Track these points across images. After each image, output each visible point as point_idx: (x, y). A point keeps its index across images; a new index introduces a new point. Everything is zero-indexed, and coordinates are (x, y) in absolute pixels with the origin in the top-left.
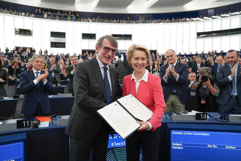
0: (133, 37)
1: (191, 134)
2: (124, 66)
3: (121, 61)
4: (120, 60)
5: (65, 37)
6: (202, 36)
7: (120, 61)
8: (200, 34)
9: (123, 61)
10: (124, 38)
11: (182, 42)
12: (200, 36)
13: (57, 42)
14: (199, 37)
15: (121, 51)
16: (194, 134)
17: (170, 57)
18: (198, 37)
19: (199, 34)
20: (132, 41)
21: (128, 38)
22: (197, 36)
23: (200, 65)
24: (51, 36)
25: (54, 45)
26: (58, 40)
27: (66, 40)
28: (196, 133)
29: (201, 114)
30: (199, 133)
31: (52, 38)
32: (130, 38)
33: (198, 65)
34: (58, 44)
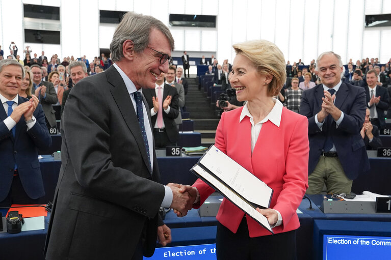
0: (219, 22)
1: (367, 243)
2: (197, 89)
3: (190, 77)
4: (188, 74)
5: (58, 18)
6: (377, 22)
7: (187, 76)
8: (373, 19)
9: (195, 77)
10: (198, 23)
11: (332, 36)
12: (371, 23)
13: (40, 29)
14: (370, 25)
15: (187, 54)
16: (374, 242)
17: (328, 69)
18: (367, 24)
19: (370, 19)
20: (217, 30)
21: (209, 24)
22: (365, 24)
23: (375, 89)
24: (26, 15)
25: (32, 36)
26: (42, 24)
27: (60, 26)
28: (380, 241)
29: (387, 199)
30: (385, 241)
31: (27, 19)
32: (213, 23)
33: (370, 89)
34: (42, 35)
